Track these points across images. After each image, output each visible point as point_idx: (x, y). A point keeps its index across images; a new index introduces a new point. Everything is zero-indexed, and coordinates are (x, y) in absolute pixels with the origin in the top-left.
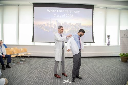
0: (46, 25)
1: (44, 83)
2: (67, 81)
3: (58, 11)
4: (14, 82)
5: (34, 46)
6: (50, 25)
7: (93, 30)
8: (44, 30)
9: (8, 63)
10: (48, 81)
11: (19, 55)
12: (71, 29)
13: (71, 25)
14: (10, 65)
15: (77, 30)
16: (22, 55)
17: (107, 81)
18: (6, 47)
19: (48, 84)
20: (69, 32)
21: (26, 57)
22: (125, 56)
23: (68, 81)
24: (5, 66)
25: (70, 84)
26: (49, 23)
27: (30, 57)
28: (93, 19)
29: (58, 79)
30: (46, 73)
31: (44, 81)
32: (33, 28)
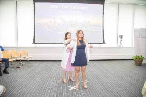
0: (49, 24)
1: (47, 90)
2: (74, 88)
3: (63, 7)
4: (13, 90)
5: (36, 48)
7: (103, 29)
8: (47, 29)
9: (6, 68)
10: (51, 89)
11: (18, 59)
13: (79, 24)
16: (22, 58)
17: (119, 88)
18: (3, 50)
19: (52, 92)
21: (26, 60)
22: (139, 59)
24: (2, 71)
25: (77, 91)
26: (53, 22)
27: (31, 61)
28: (103, 16)
29: (63, 85)
30: (49, 79)
31: (48, 88)
32: (34, 26)
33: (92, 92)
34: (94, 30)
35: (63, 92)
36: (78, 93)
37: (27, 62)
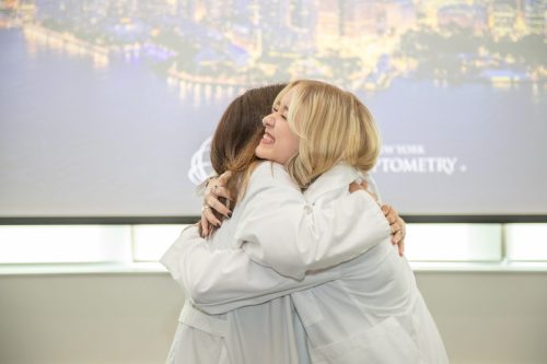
8: (35, 34)
12: (432, 21)
15: (522, 27)
20: (403, 66)
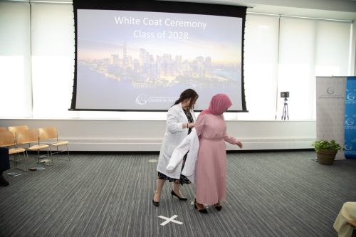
0: (112, 63)
1: (105, 226)
2: (172, 219)
3: (147, 21)
4: (19, 227)
5: (77, 121)
6: (124, 61)
7: (243, 77)
10: (116, 222)
11: (33, 148)
12: (182, 74)
13: (184, 63)
14: (5, 178)
16: (43, 146)
17: (281, 220)
19: (118, 230)
20: (176, 82)
21: (53, 152)
22: (328, 148)
23: (175, 219)
25: (179, 227)
26: (121, 57)
27: (65, 153)
28: (243, 46)
29: (145, 214)
30: (110, 199)
31: (107, 222)
32: (74, 68)
33: (216, 230)
34: (221, 79)
35: (146, 231)
36: (182, 232)
37: (55, 156)
